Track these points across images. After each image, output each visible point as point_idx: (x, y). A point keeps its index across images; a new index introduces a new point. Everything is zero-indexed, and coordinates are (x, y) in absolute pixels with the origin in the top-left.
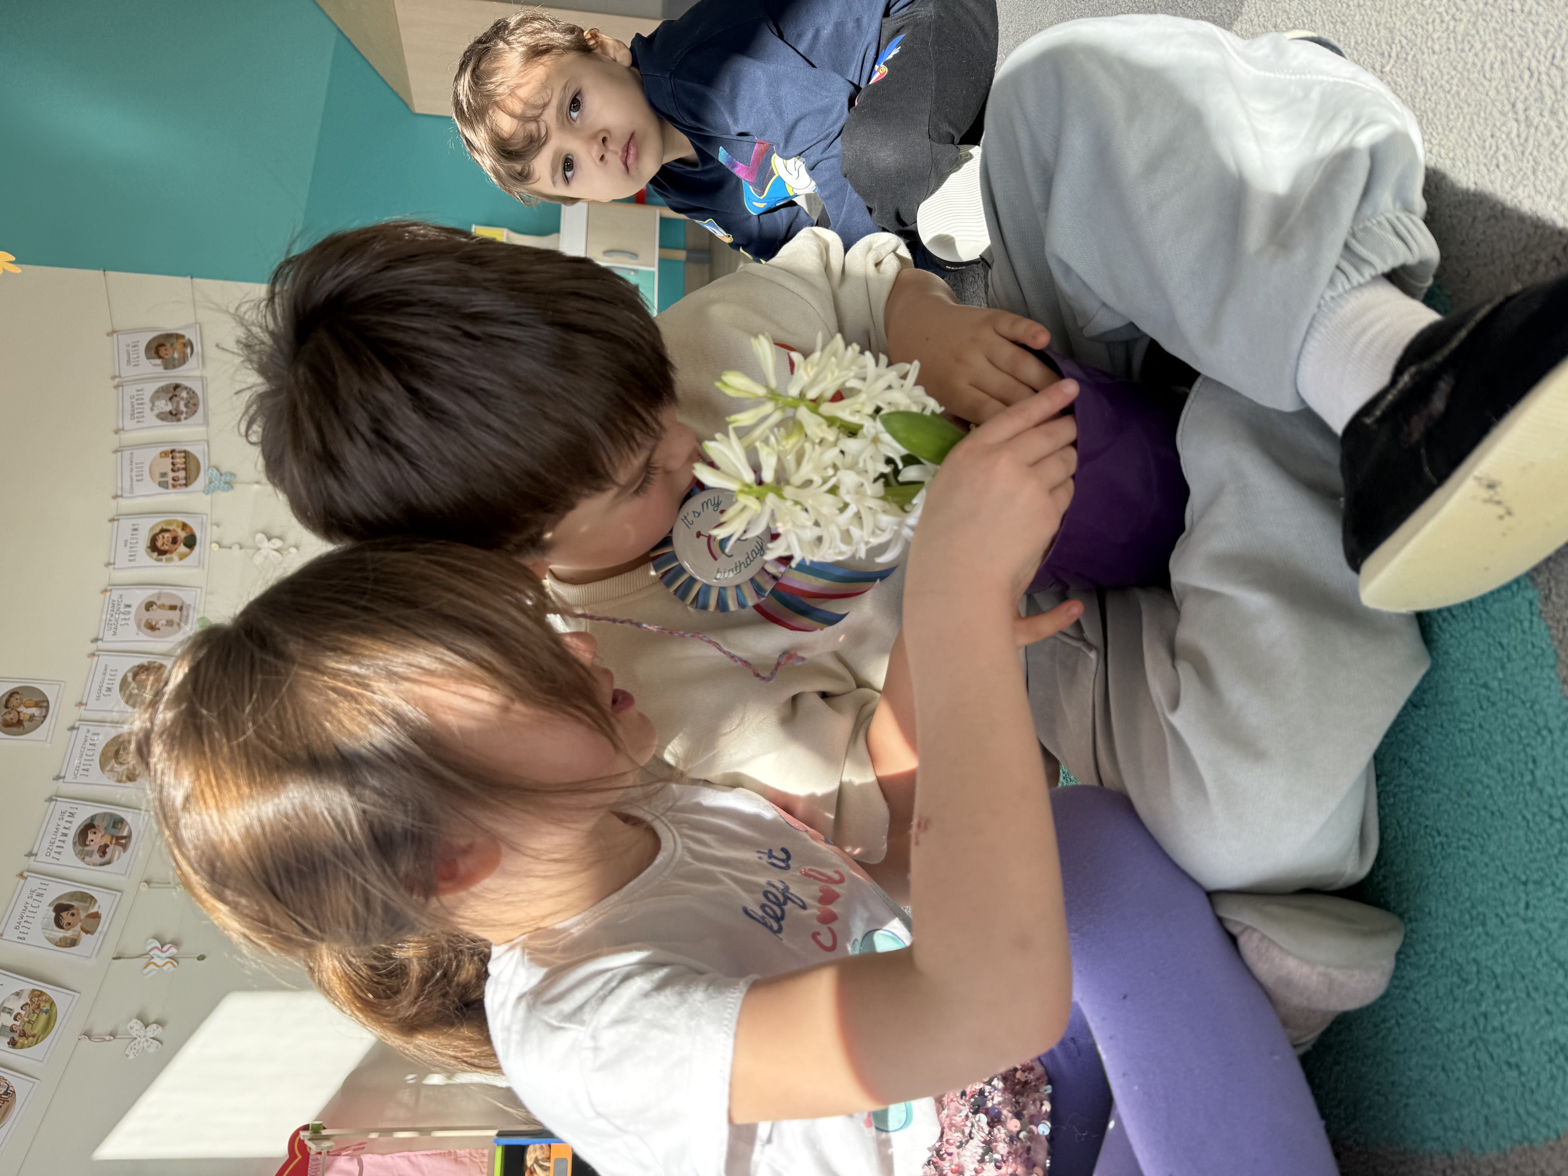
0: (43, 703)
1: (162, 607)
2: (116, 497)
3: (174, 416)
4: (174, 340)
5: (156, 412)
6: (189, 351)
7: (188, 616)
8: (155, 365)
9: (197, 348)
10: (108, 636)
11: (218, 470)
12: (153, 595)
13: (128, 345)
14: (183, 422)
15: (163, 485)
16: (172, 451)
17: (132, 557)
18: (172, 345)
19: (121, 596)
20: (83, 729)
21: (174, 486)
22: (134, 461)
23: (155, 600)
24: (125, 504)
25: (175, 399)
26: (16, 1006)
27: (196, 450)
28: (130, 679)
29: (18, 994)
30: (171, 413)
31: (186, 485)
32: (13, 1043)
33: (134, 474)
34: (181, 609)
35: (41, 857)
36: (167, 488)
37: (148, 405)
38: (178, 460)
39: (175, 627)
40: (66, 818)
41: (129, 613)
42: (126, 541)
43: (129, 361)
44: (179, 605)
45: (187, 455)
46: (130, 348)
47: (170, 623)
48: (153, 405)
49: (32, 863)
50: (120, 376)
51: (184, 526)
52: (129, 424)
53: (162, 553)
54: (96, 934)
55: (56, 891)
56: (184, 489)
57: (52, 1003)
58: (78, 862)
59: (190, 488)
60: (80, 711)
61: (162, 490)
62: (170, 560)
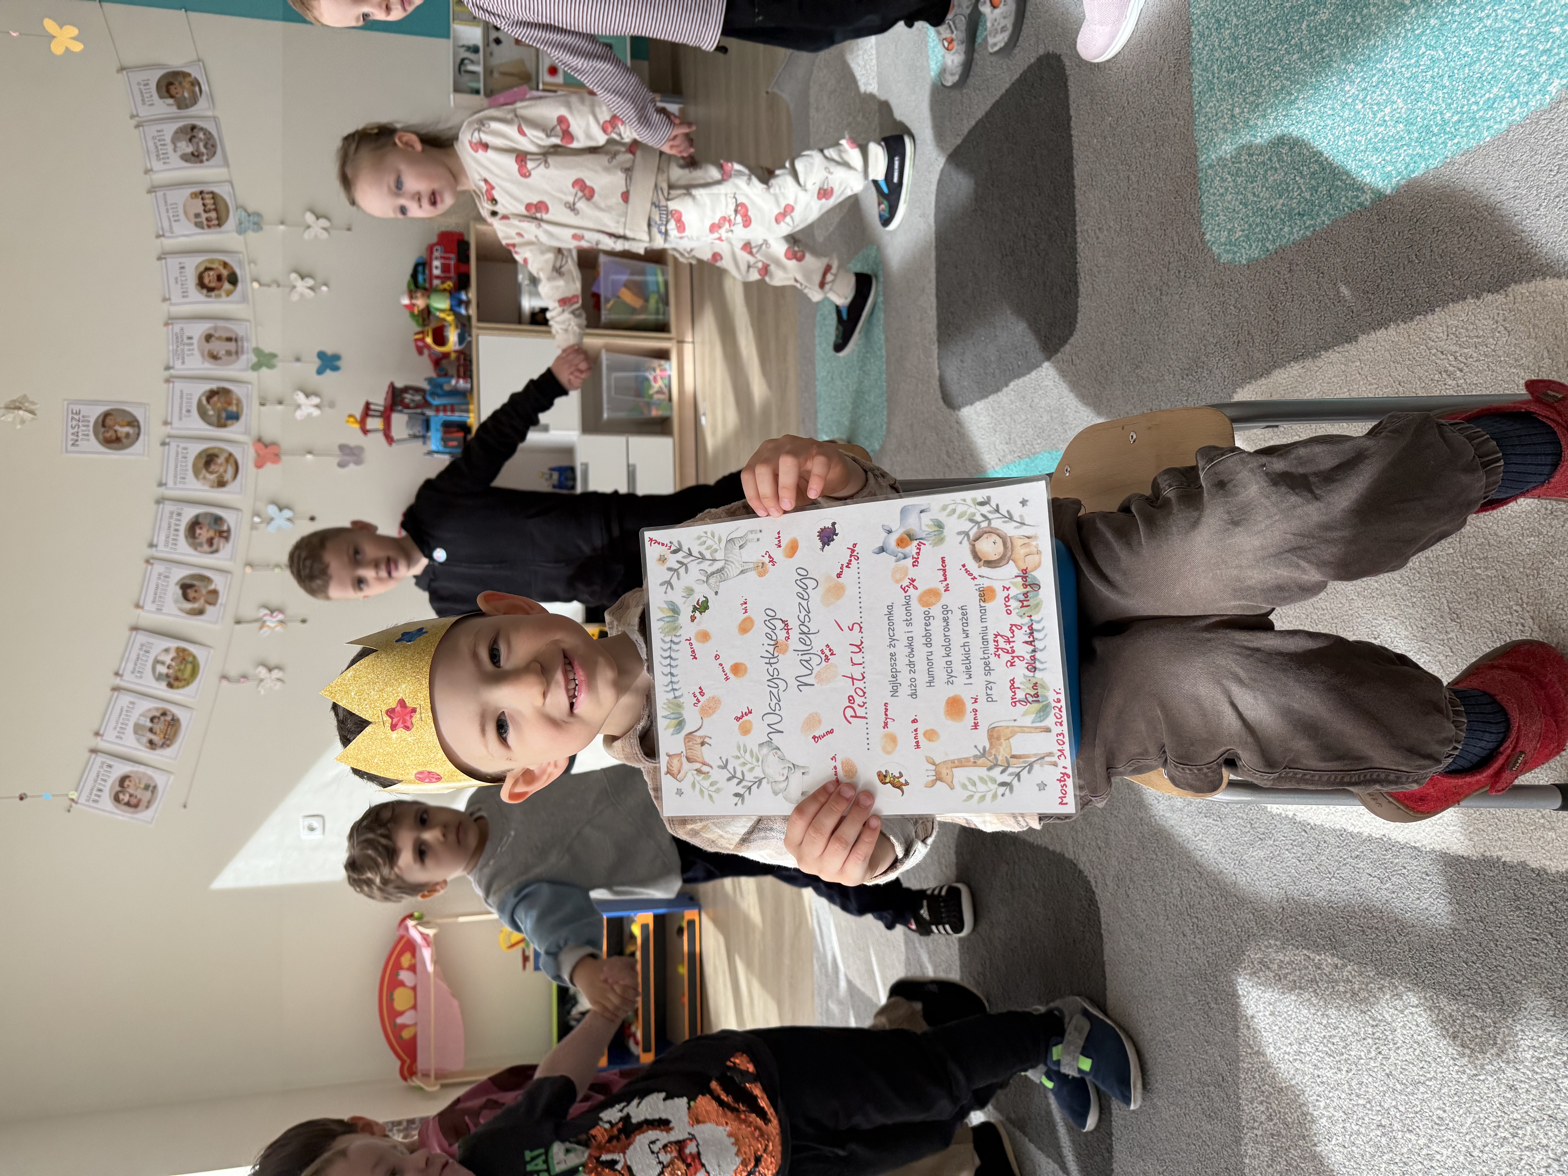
0: (133, 423)
1: (219, 339)
2: (158, 236)
3: (195, 157)
4: (180, 78)
5: (179, 153)
6: (197, 89)
7: (242, 347)
8: (169, 105)
9: (205, 87)
10: (178, 365)
11: (246, 211)
12: (209, 329)
13: (139, 84)
14: (206, 163)
15: (199, 225)
16: (201, 192)
17: (185, 294)
18: (180, 83)
19: (182, 329)
20: (173, 445)
21: (209, 227)
22: (169, 202)
23: (212, 332)
24: (169, 243)
25: (195, 140)
26: (167, 659)
27: (223, 191)
28: (204, 401)
29: (167, 650)
30: (193, 154)
31: (219, 225)
32: (170, 685)
33: (171, 215)
34: (236, 340)
35: (161, 547)
36: (203, 228)
37: (170, 147)
38: (208, 201)
39: (234, 357)
40: (175, 516)
41: (192, 344)
42: (176, 279)
43: (143, 100)
44: (234, 337)
45: (214, 195)
46: (142, 87)
47: (229, 353)
48: (175, 147)
49: (153, 552)
50: (137, 116)
51: (225, 265)
52: (157, 165)
53: (210, 290)
54: (218, 606)
55: (179, 574)
56: (218, 229)
57: (194, 657)
58: (190, 550)
59: (224, 228)
60: (168, 430)
61: (199, 231)
62: (219, 296)
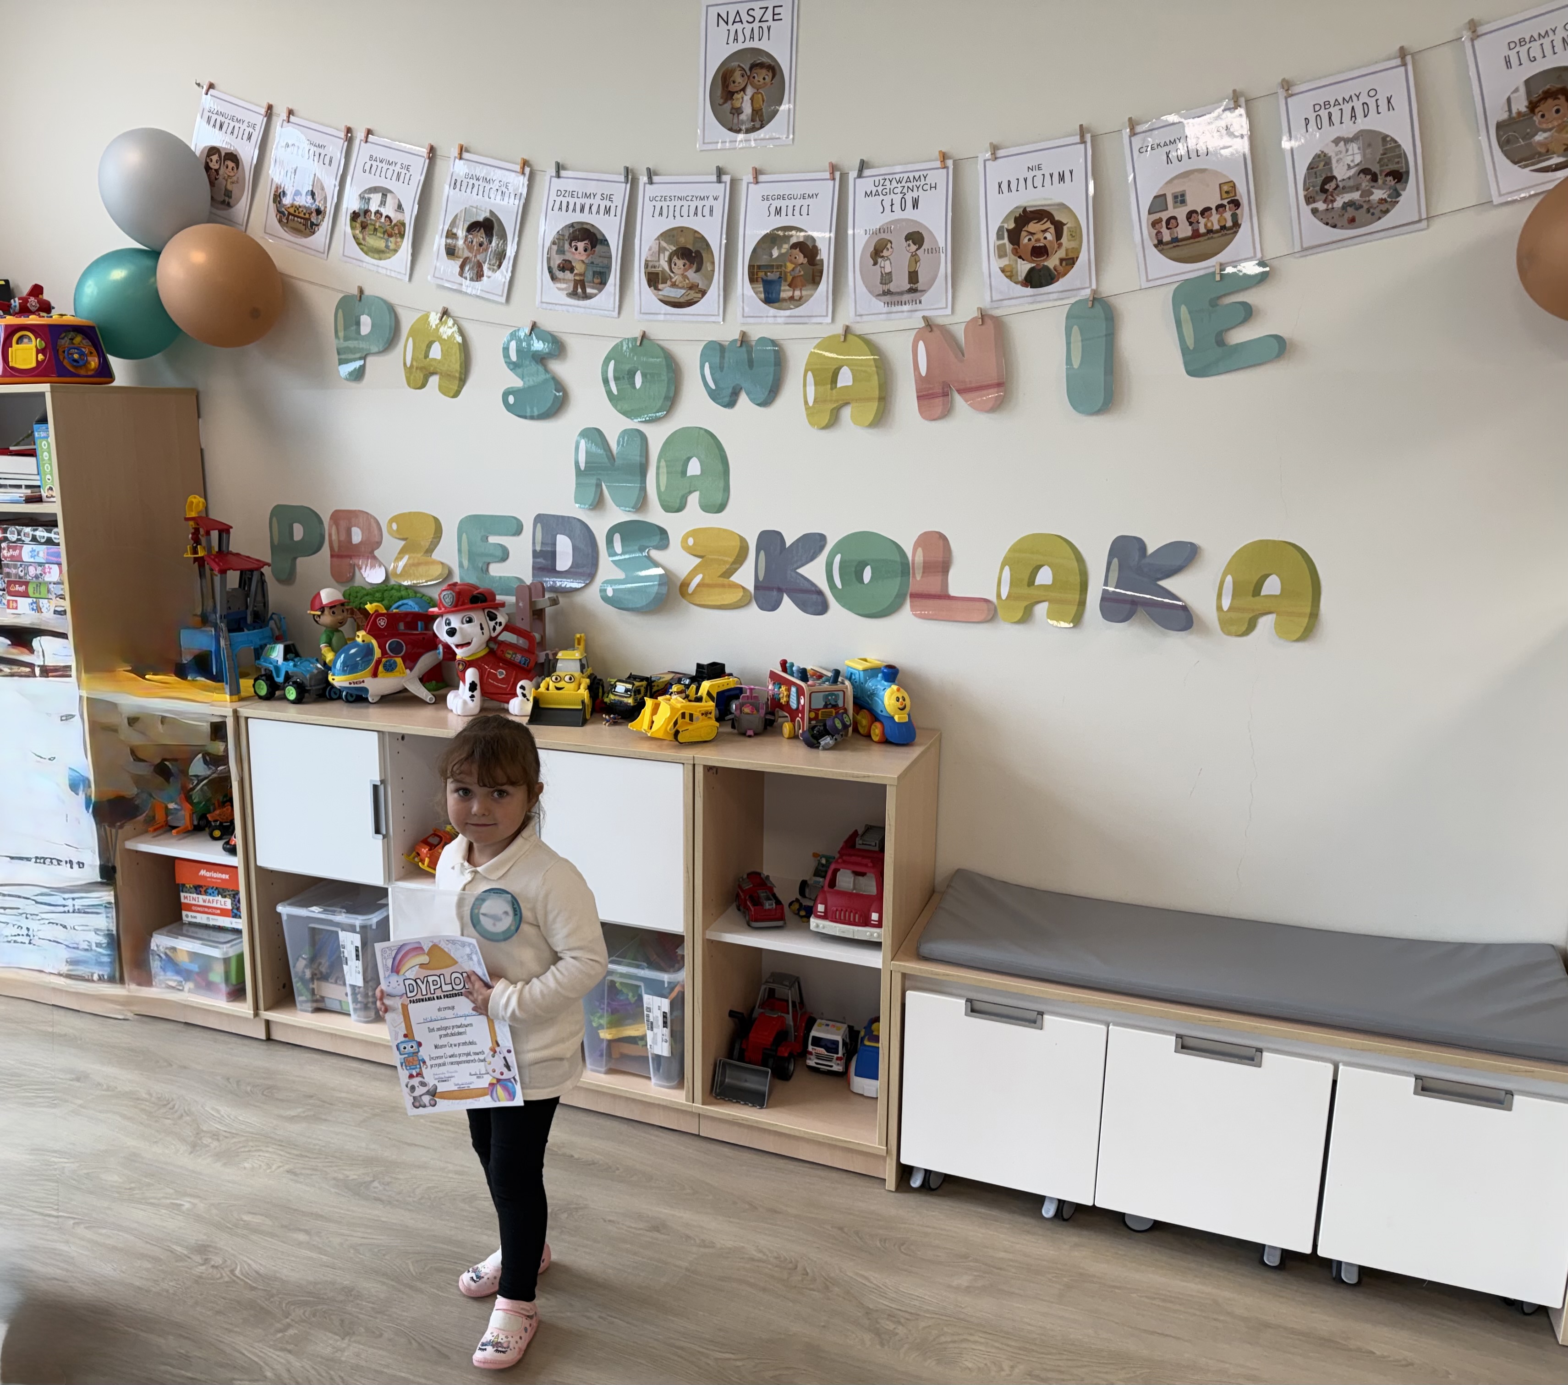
1: (915, 259)
3: (1322, 185)
5: (1331, 150)
7: (901, 303)
10: (865, 184)
12: (935, 240)
14: (1306, 210)
15: (1159, 203)
16: (1236, 204)
17: (1006, 187)
19: (934, 188)
20: (719, 190)
21: (1155, 224)
23: (928, 245)
25: (1365, 181)
27: (1240, 244)
29: (400, 207)
30: (1331, 178)
32: (355, 217)
34: (912, 289)
35: (557, 184)
37: (1348, 129)
38: (1215, 217)
39: (880, 288)
40: (604, 204)
41: (904, 208)
42: (1038, 167)
43: (1520, 45)
45: (1229, 231)
47: (887, 278)
49: (546, 171)
53: (1014, 236)
55: (508, 214)
56: (1151, 243)
57: (396, 251)
58: (553, 234)
60: (748, 177)
61: (1146, 204)
62: (1001, 253)
